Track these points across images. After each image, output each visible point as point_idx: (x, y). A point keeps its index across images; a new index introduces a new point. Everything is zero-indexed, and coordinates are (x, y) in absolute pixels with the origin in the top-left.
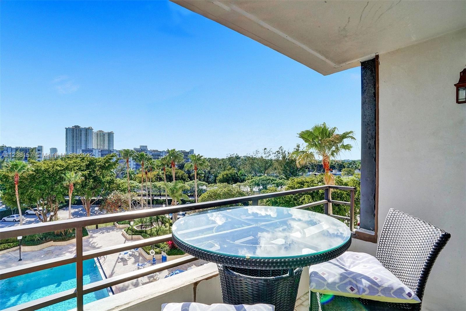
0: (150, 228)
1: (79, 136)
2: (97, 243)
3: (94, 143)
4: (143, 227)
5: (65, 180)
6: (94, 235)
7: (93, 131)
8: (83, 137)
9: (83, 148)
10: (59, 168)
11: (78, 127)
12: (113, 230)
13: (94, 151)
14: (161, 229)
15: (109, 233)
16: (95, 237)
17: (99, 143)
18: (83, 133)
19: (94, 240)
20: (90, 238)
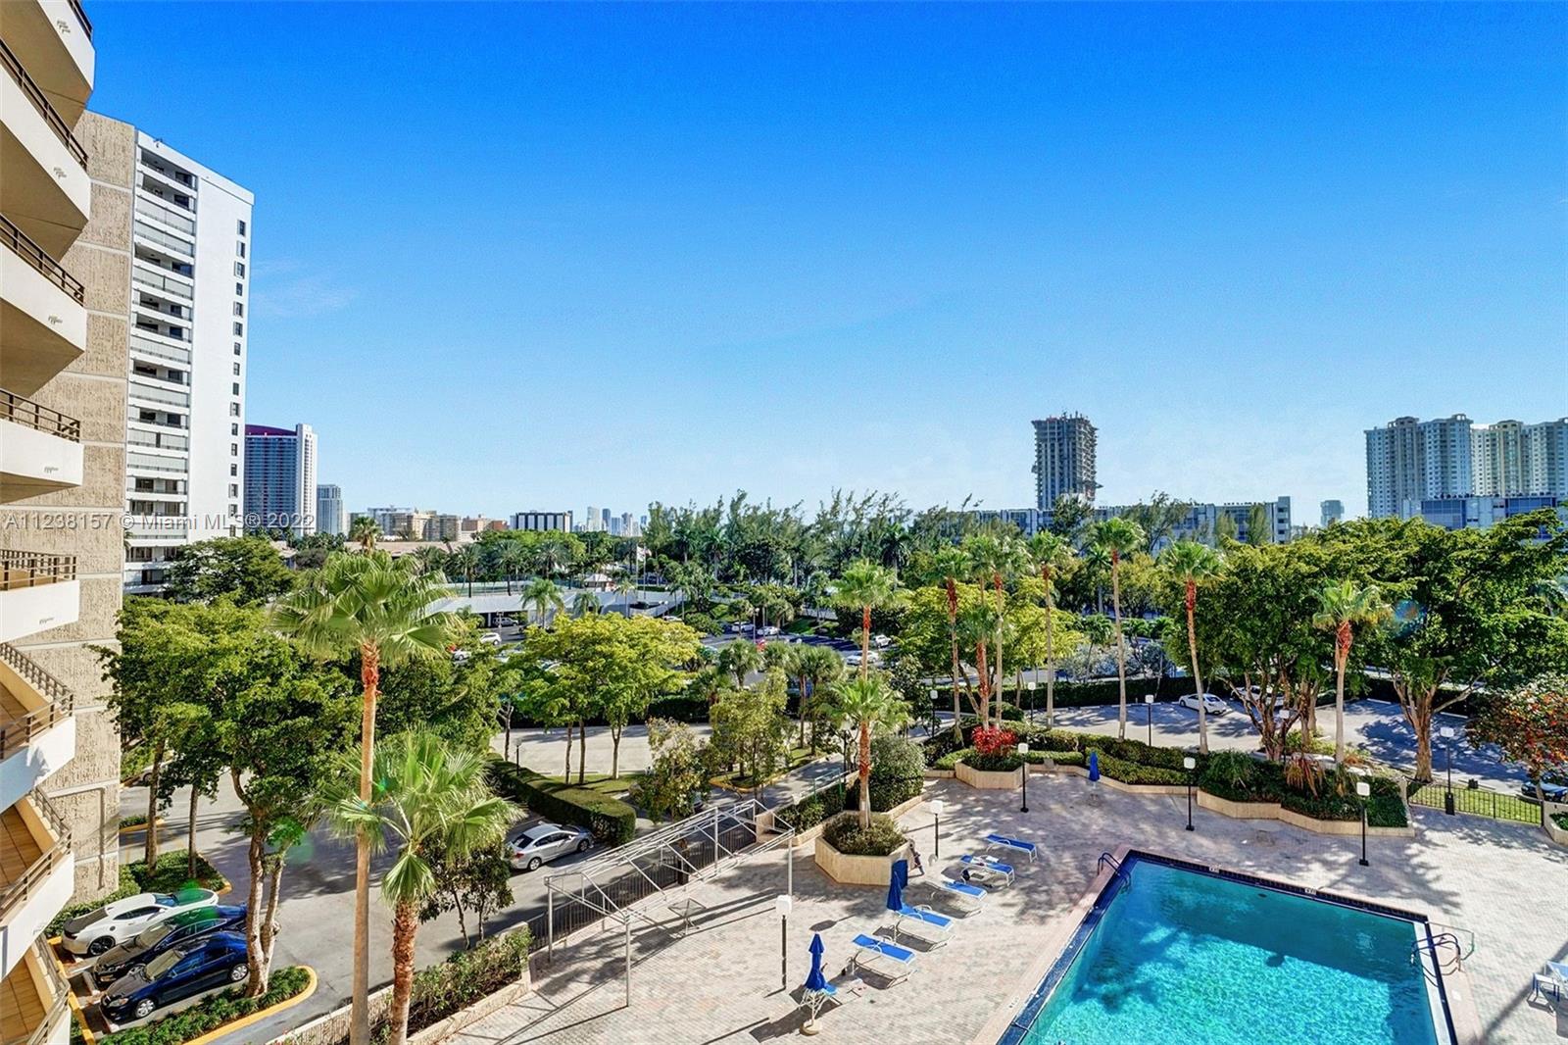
1: (1415, 452)
2: (1438, 872)
3: (1477, 473)
5: (1322, 608)
6: (1429, 835)
7: (1472, 426)
8: (1431, 457)
9: (1432, 492)
10: (1304, 568)
11: (1411, 420)
13: (1472, 505)
16: (1437, 845)
17: (1501, 469)
18: (1431, 441)
19: (1428, 856)
20: (1413, 840)
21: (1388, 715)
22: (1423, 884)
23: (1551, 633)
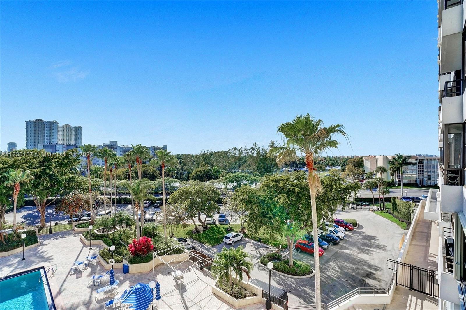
0: (113, 232)
1: (42, 130)
2: (47, 252)
3: (59, 138)
4: (105, 230)
7: (58, 124)
8: (47, 132)
9: (46, 142)
10: (1, 166)
11: (41, 120)
12: (69, 234)
13: (57, 146)
14: (126, 232)
15: (64, 239)
16: (47, 244)
17: (65, 137)
18: (47, 127)
19: (44, 248)
20: (39, 246)
21: (31, 211)
22: (43, 257)
23: (76, 180)
